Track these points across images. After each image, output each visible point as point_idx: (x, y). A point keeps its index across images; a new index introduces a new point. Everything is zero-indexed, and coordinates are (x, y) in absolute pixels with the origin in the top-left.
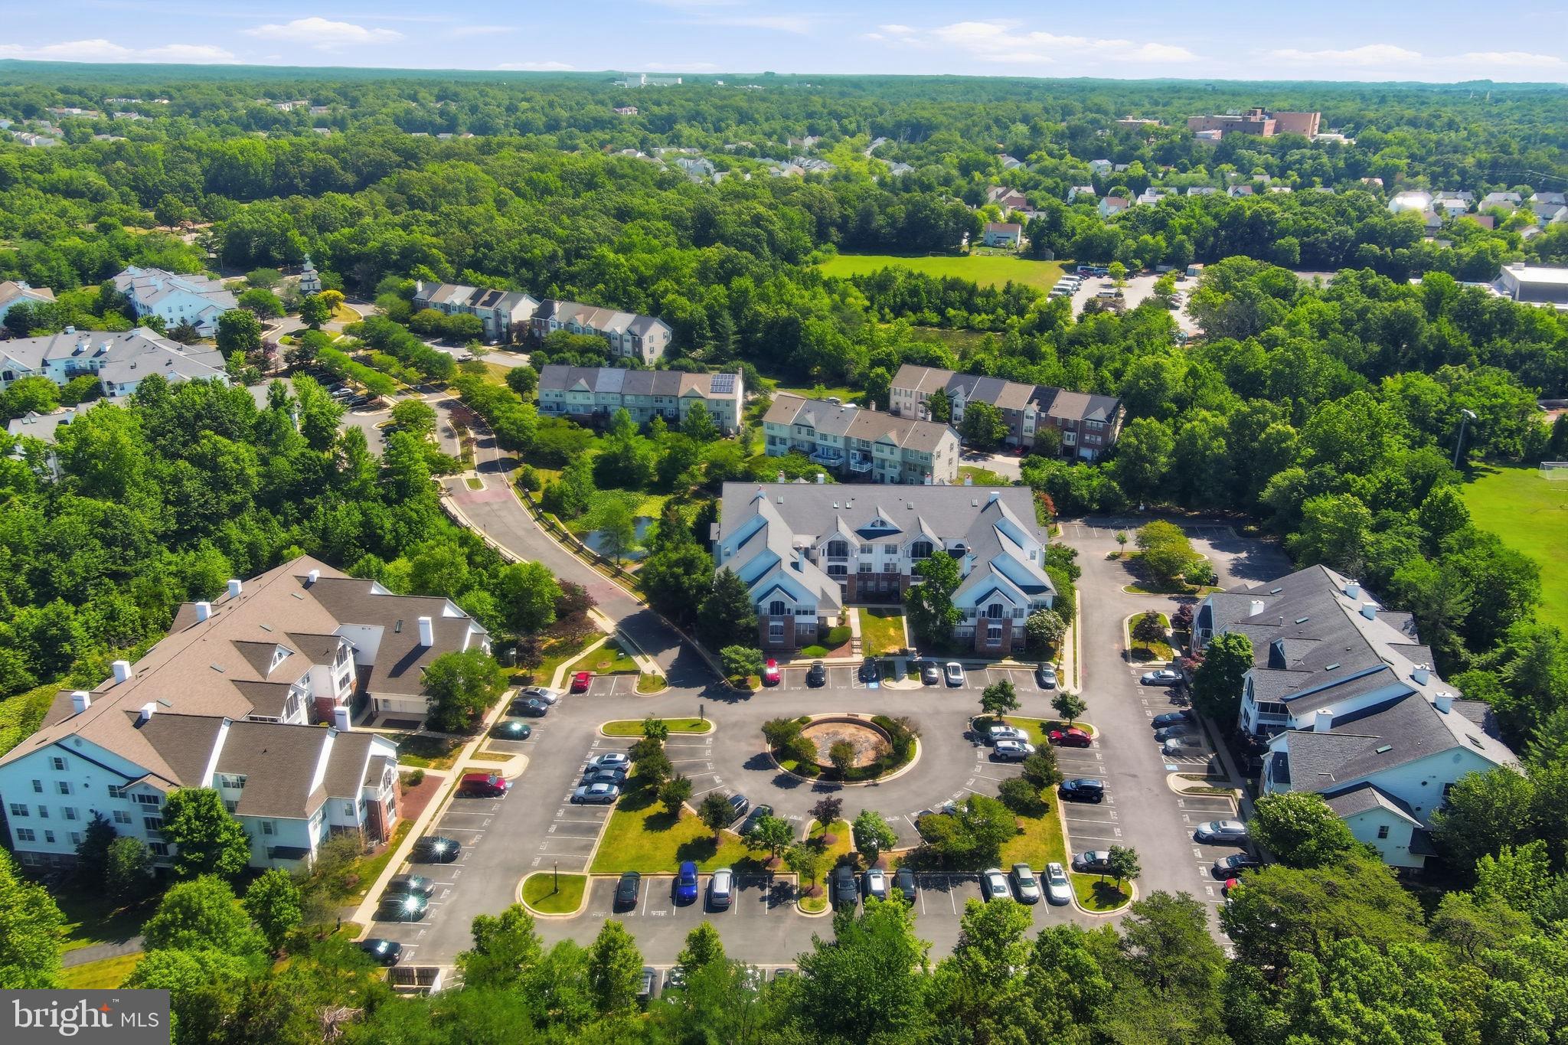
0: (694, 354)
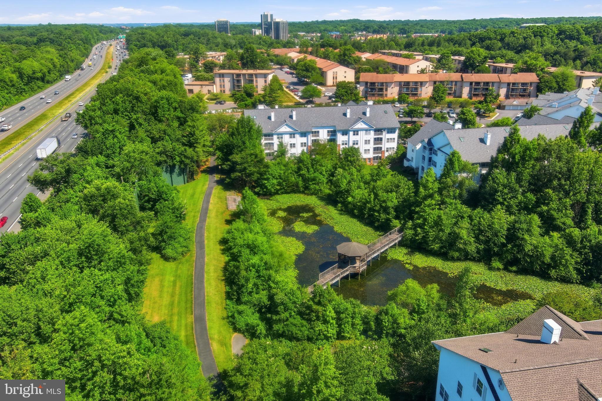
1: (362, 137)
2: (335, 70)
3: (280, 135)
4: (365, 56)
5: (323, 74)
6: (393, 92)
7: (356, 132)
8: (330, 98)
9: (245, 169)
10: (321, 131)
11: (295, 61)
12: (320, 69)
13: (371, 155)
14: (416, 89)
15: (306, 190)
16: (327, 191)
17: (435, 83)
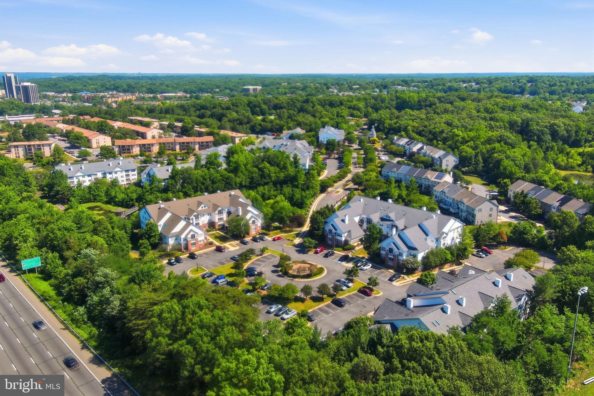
0: (463, 169)
1: (119, 175)
2: (97, 138)
3: (77, 177)
4: (117, 124)
5: (89, 141)
6: (136, 150)
7: (116, 173)
8: (97, 156)
9: (64, 193)
10: (98, 173)
11: (64, 131)
12: (86, 137)
13: (125, 182)
14: (150, 148)
15: (95, 200)
16: (105, 200)
17: (160, 144)
